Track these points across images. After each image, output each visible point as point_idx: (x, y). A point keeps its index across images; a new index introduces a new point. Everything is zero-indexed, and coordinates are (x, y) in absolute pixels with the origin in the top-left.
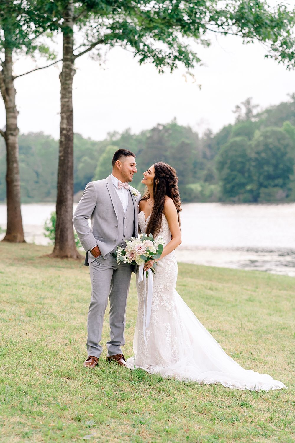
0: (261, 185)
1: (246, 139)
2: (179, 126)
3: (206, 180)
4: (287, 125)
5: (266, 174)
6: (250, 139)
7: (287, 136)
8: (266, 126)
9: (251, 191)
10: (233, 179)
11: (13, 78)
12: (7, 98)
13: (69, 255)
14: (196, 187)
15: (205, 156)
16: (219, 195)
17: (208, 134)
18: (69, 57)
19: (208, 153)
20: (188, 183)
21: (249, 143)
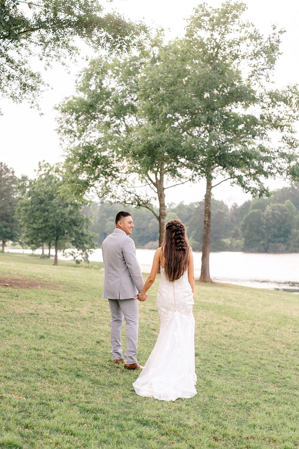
0: (270, 241)
1: (261, 210)
2: (215, 201)
3: (233, 237)
4: (288, 202)
5: (273, 233)
6: (263, 211)
7: (288, 210)
8: (274, 202)
9: (263, 245)
10: (252, 236)
11: (164, 189)
12: (161, 199)
13: (207, 281)
14: (227, 241)
15: (232, 221)
16: (242, 247)
17: (235, 206)
18: (209, 187)
19: (235, 219)
20: (222, 238)
21: (262, 214)
